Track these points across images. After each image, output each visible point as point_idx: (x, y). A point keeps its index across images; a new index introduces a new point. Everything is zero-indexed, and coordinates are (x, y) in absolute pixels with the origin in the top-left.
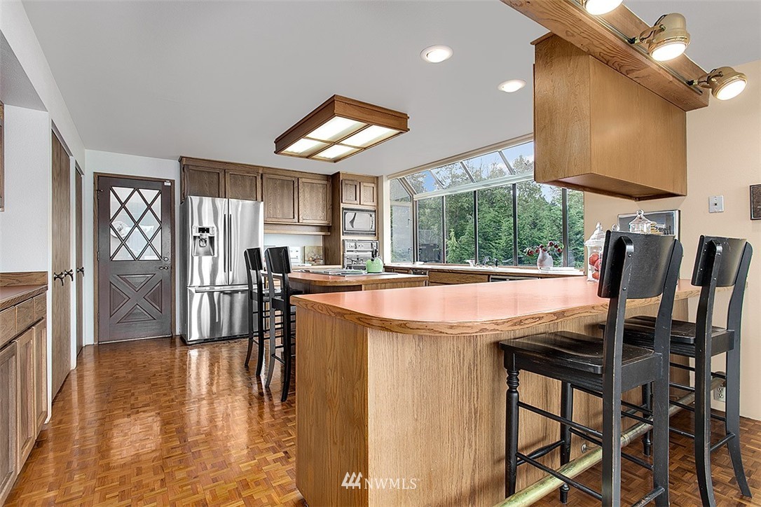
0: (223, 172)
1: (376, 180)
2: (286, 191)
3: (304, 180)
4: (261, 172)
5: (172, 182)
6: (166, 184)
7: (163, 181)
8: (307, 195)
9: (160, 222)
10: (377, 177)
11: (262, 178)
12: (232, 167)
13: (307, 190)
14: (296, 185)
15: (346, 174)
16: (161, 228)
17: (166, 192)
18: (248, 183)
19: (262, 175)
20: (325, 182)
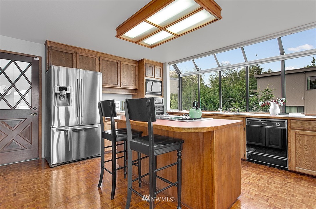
0: (75, 53)
1: (162, 65)
2: (113, 68)
3: (124, 63)
4: (99, 55)
5: (40, 58)
6: (35, 59)
7: (33, 57)
8: (125, 72)
9: (31, 84)
10: (163, 64)
11: (99, 59)
12: (81, 51)
13: (125, 68)
14: (119, 65)
15: (147, 60)
16: (31, 88)
17: (35, 64)
18: (91, 61)
19: (99, 57)
20: (135, 65)
